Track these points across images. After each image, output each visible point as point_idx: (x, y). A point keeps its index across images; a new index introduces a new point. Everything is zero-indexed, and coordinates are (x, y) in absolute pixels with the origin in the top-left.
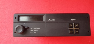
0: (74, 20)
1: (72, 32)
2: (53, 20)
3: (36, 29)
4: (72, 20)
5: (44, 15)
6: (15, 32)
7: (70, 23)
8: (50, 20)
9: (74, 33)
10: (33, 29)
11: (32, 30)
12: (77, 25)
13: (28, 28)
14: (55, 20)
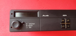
0: (65, 15)
1: (64, 26)
2: (46, 16)
3: (31, 24)
4: (63, 15)
5: (38, 11)
6: (11, 27)
7: (62, 18)
8: (44, 16)
9: (66, 28)
10: (29, 25)
11: (27, 25)
12: (69, 20)
13: (24, 23)
14: (48, 16)
